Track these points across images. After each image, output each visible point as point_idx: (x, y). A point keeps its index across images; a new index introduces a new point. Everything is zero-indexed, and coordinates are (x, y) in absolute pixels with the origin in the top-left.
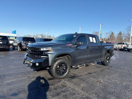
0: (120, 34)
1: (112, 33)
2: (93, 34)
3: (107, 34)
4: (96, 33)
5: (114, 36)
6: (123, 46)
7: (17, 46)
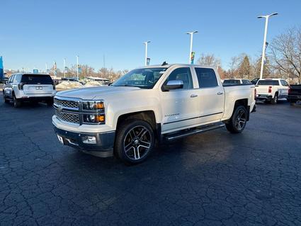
1: (246, 58)
3: (234, 60)
5: (250, 64)
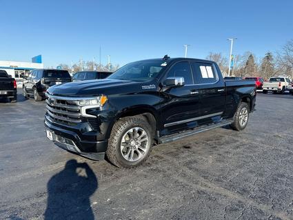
0: (268, 57)
1: (251, 56)
2: (209, 60)
3: (238, 58)
4: (215, 56)
5: (255, 62)
6: (283, 84)
7: (32, 90)
